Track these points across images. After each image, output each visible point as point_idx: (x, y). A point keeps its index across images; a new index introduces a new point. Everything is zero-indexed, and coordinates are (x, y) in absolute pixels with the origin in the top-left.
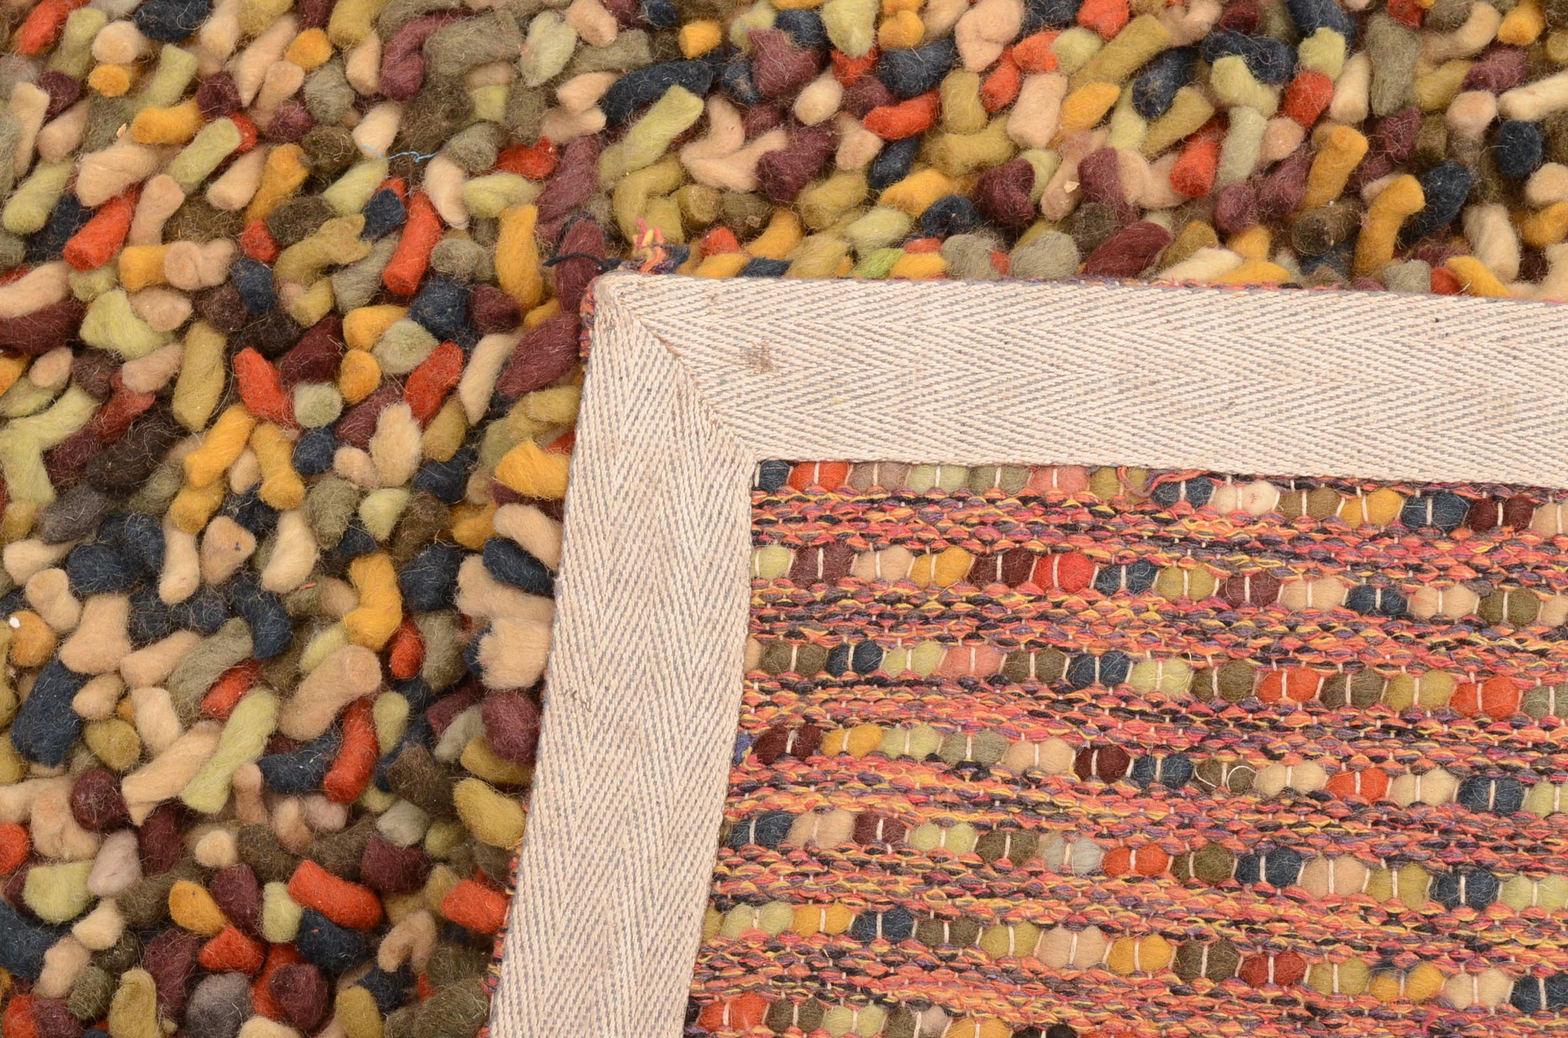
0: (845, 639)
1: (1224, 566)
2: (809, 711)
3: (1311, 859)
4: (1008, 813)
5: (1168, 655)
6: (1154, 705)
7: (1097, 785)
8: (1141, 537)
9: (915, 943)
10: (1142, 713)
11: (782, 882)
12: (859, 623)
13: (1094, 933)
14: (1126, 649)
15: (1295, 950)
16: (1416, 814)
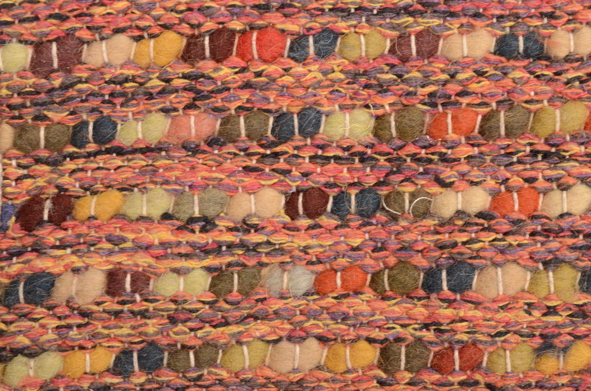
0: (85, 117)
1: (393, 28)
2: (61, 181)
3: (482, 269)
4: (233, 255)
5: (354, 107)
6: (345, 149)
7: (304, 222)
8: (323, 10)
9: (167, 371)
10: (337, 158)
11: (51, 335)
12: (94, 102)
13: (313, 343)
14: (319, 105)
15: (474, 343)
16: (565, 223)
